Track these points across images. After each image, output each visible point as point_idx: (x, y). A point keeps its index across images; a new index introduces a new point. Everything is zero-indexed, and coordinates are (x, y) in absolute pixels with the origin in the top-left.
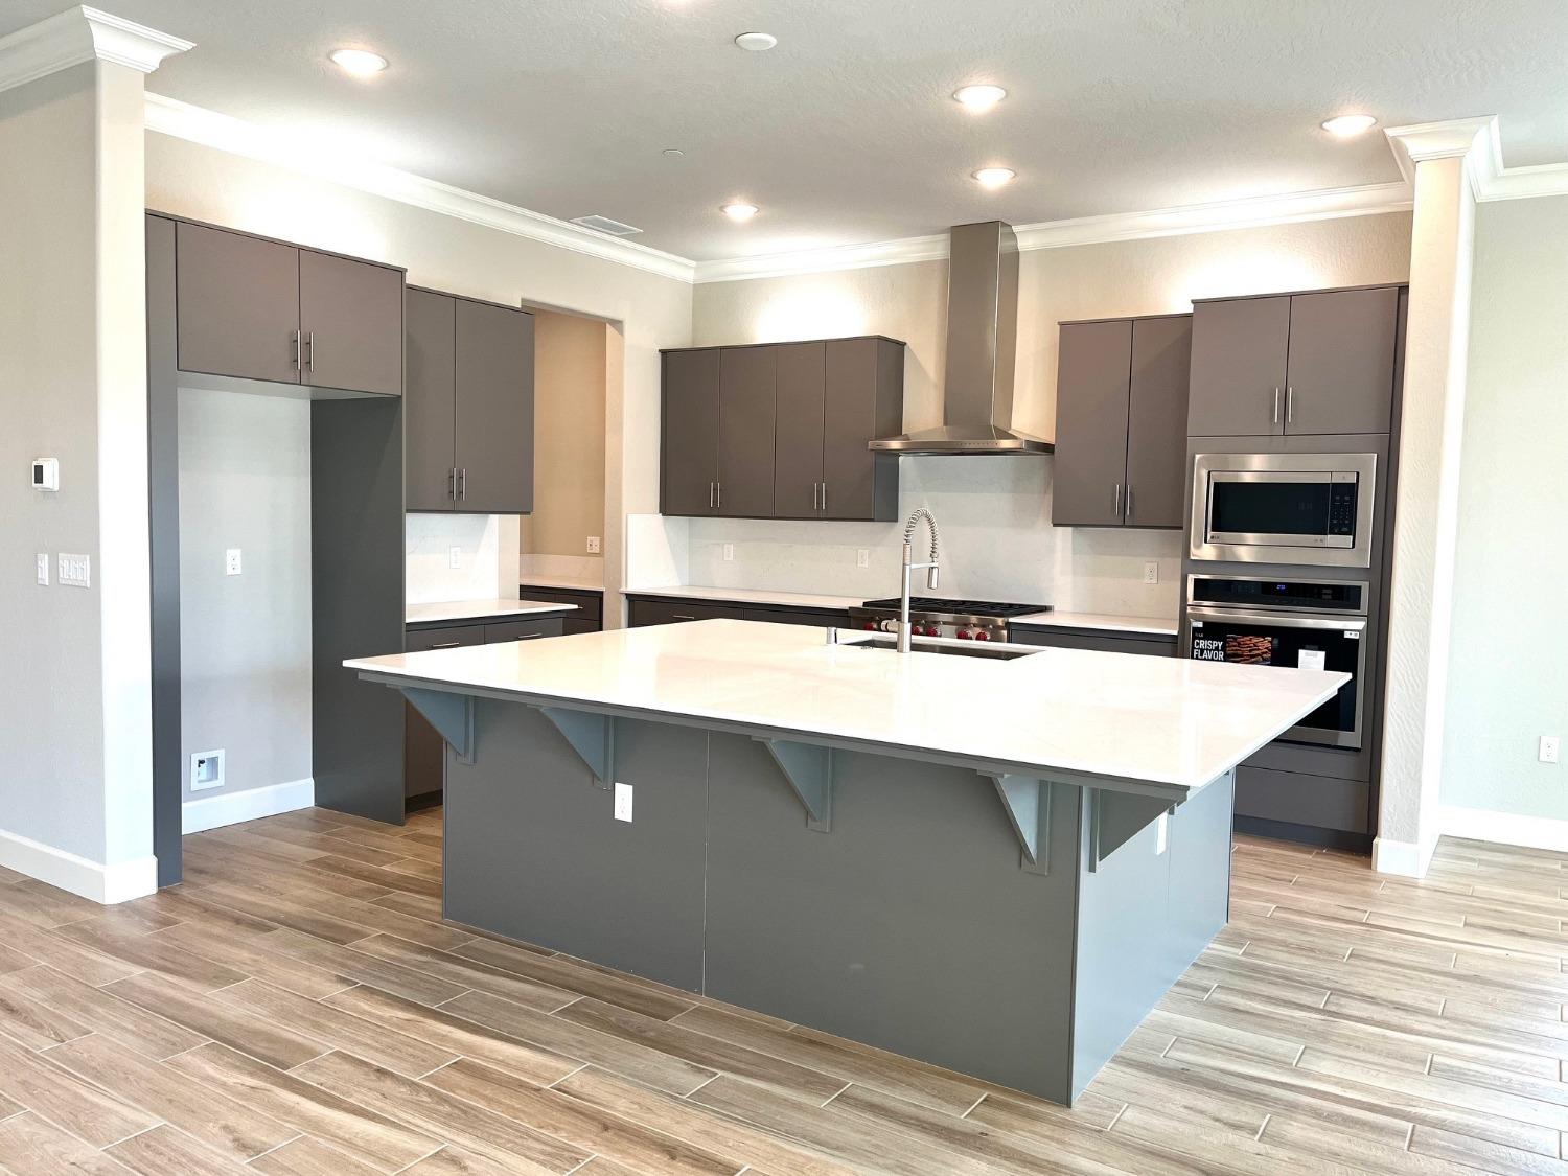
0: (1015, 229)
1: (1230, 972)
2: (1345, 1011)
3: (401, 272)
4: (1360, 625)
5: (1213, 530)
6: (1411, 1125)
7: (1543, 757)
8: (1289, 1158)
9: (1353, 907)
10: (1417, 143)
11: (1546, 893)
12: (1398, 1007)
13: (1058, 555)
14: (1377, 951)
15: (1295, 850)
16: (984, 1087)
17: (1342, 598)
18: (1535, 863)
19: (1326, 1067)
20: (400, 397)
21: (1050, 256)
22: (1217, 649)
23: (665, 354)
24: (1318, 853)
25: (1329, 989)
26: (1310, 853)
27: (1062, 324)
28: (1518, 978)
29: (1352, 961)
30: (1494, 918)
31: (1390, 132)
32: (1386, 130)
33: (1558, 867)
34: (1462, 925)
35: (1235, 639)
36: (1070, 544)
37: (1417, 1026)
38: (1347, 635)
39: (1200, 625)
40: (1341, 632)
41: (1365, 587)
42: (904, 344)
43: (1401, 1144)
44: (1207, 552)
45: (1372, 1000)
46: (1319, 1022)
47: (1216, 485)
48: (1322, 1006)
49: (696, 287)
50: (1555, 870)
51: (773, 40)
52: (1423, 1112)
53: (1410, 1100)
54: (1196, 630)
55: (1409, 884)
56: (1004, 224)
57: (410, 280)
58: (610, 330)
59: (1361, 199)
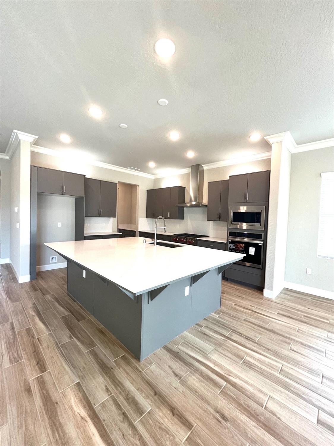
0: (203, 165)
1: (211, 322)
2: (232, 338)
3: (85, 176)
4: (262, 242)
5: (233, 222)
6: (226, 383)
7: (307, 273)
8: (183, 392)
9: (252, 305)
10: (271, 139)
11: (303, 306)
12: (247, 338)
13: (210, 226)
14: (252, 319)
15: (248, 289)
16: (126, 351)
17: (258, 237)
18: (304, 297)
19: (215, 357)
20: (84, 197)
21: (210, 170)
22: (233, 246)
23: (147, 190)
24: (253, 290)
25: (232, 329)
26: (251, 290)
27: (208, 182)
28: (284, 332)
29: (244, 322)
30: (286, 312)
31: (265, 138)
32: (264, 138)
33: (310, 299)
34: (276, 313)
35: (237, 244)
36: (212, 224)
37: (248, 346)
38: (259, 244)
39: (230, 241)
40: (258, 244)
41: (263, 234)
42: (185, 188)
43: (218, 391)
44: (232, 226)
45: (240, 334)
46: (223, 340)
47: (233, 213)
48: (227, 335)
49: (154, 179)
50: (309, 300)
51: (127, 126)
52: (231, 378)
53: (230, 373)
54: (229, 242)
55: (270, 300)
56: (200, 165)
57: (86, 177)
58: (138, 187)
59: (264, 155)
